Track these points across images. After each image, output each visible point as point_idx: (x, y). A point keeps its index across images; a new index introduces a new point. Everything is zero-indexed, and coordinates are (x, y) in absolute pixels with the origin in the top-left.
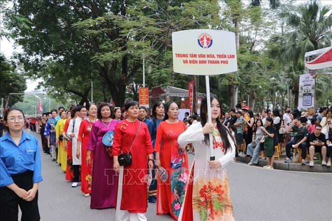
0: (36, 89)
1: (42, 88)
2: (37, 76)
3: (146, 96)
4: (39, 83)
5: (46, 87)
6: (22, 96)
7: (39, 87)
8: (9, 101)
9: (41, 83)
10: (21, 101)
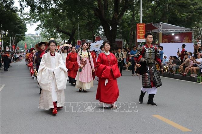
0: (36, 30)
1: (40, 29)
2: (36, 20)
3: (143, 31)
4: (38, 25)
5: (43, 29)
6: (24, 36)
7: (38, 29)
8: (15, 40)
9: (39, 26)
10: (23, 40)
